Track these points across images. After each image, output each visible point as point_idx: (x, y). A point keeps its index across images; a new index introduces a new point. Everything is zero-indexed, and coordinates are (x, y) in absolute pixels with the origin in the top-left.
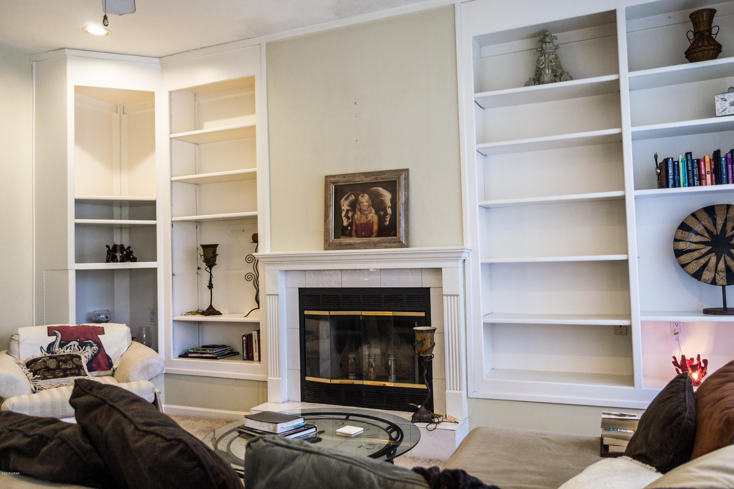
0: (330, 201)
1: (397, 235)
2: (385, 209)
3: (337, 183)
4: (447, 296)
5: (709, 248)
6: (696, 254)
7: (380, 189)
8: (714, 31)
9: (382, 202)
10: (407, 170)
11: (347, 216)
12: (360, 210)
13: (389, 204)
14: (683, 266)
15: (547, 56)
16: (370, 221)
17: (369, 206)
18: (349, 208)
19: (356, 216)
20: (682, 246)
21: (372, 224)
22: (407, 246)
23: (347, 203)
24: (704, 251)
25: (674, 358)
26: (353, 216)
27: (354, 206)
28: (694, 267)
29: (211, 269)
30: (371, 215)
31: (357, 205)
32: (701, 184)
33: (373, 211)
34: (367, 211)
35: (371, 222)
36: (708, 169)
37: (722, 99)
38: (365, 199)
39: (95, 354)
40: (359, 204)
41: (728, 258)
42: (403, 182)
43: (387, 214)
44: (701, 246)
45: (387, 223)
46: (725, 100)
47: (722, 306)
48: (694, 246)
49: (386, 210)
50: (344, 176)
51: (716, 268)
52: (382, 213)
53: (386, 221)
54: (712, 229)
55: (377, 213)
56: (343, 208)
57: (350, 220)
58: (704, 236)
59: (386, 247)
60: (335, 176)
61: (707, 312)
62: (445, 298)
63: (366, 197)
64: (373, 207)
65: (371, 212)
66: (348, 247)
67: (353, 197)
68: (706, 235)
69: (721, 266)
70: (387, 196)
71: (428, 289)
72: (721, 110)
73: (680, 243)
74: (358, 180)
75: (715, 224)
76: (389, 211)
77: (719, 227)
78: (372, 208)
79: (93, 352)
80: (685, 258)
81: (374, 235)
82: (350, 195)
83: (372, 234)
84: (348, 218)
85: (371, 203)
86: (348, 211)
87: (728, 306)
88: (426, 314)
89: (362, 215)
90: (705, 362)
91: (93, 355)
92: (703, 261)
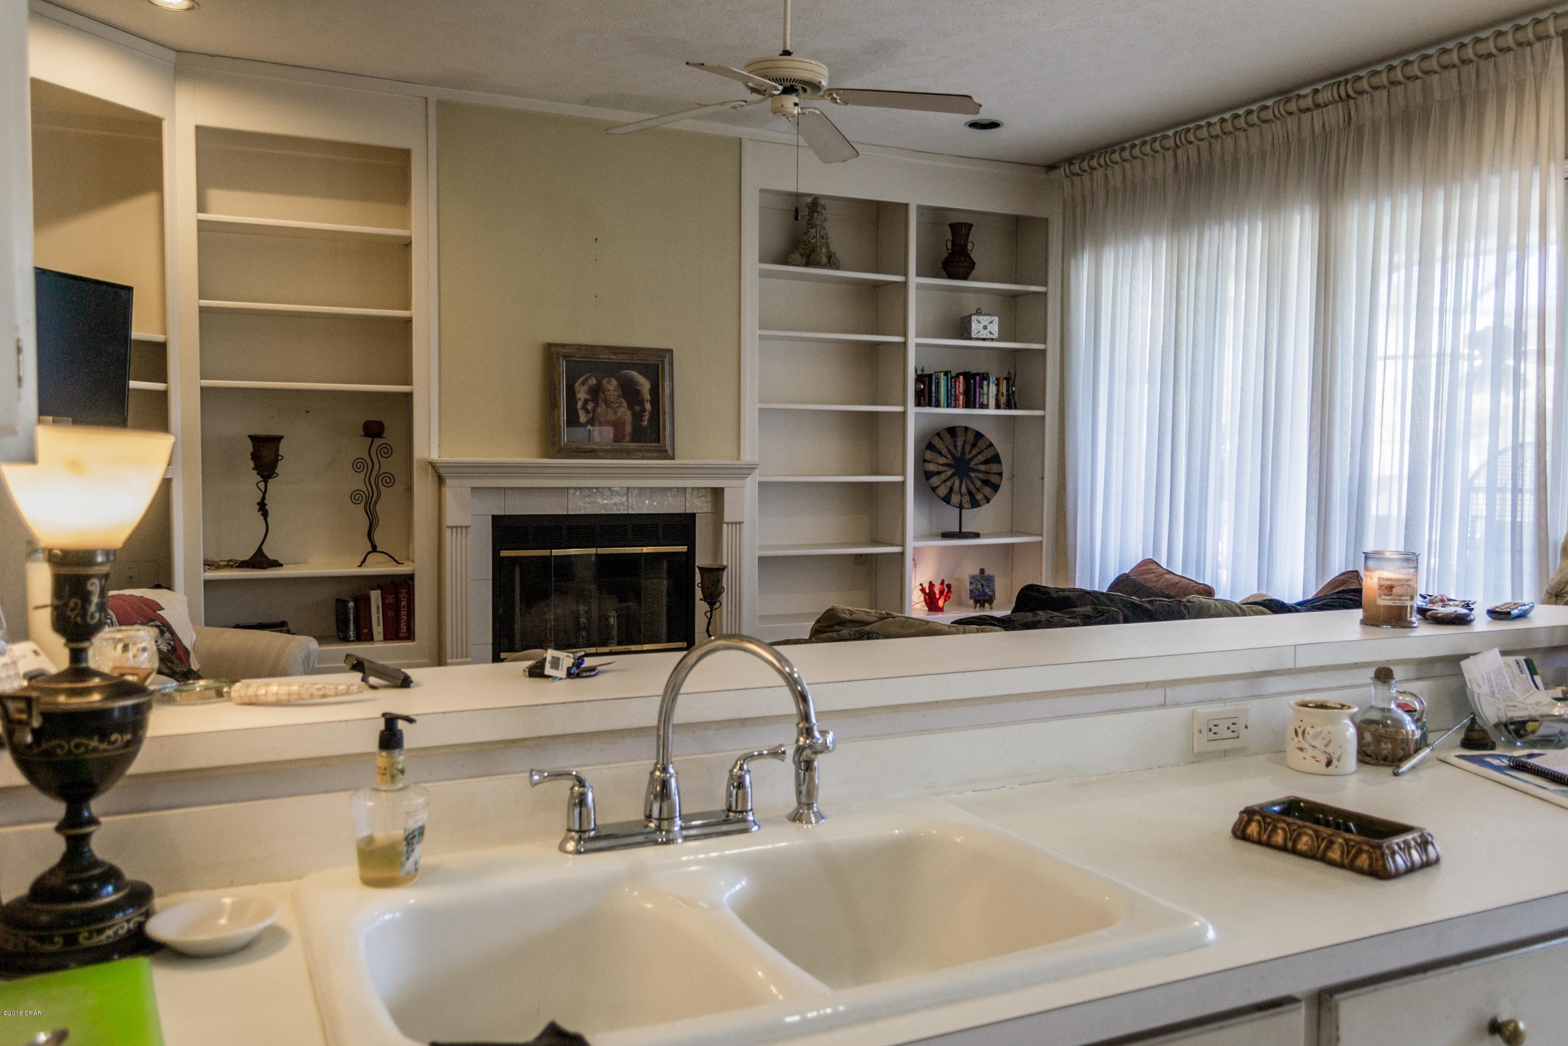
0: (560, 384)
1: (661, 441)
2: (641, 403)
3: (569, 357)
4: (728, 523)
5: (952, 471)
6: (943, 477)
7: (635, 374)
8: (970, 246)
9: (638, 393)
10: (671, 351)
11: (584, 408)
12: (606, 402)
13: (647, 396)
14: (934, 489)
15: (818, 228)
16: (620, 418)
17: (619, 397)
18: (588, 397)
19: (599, 410)
20: (931, 467)
21: (624, 423)
22: (673, 459)
23: (585, 388)
24: (949, 473)
25: (921, 585)
26: (594, 409)
27: (596, 393)
28: (943, 491)
29: (266, 482)
30: (622, 409)
31: (601, 394)
32: (955, 407)
33: (625, 404)
34: (617, 403)
35: (622, 420)
36: (961, 390)
37: (978, 321)
38: (612, 386)
39: (172, 647)
40: (604, 392)
41: (969, 482)
42: (667, 367)
43: (645, 411)
44: (946, 468)
45: (645, 423)
46: (980, 322)
47: (958, 530)
48: (941, 468)
49: (644, 405)
50: (579, 347)
51: (960, 492)
52: (638, 408)
53: (644, 420)
54: (954, 451)
55: (630, 407)
56: (579, 396)
57: (591, 415)
58: (948, 458)
59: (643, 458)
60: (563, 346)
61: (946, 535)
62: (725, 526)
63: (614, 382)
64: (624, 398)
65: (621, 406)
66: (589, 454)
67: (595, 381)
68: (949, 457)
69: (964, 490)
70: (645, 385)
71: (693, 516)
72: (976, 332)
73: (930, 464)
74: (604, 357)
75: (955, 446)
76: (648, 406)
77: (959, 449)
78: (622, 400)
79: (169, 644)
80: (935, 481)
81: (628, 438)
82: (589, 377)
83: (624, 437)
84: (587, 412)
85: (621, 393)
86: (586, 402)
87: (963, 530)
88: (688, 549)
89: (609, 409)
90: (949, 586)
91: (170, 648)
92: (949, 484)
